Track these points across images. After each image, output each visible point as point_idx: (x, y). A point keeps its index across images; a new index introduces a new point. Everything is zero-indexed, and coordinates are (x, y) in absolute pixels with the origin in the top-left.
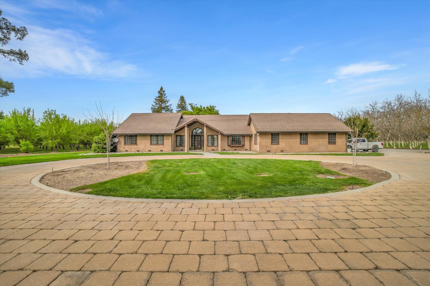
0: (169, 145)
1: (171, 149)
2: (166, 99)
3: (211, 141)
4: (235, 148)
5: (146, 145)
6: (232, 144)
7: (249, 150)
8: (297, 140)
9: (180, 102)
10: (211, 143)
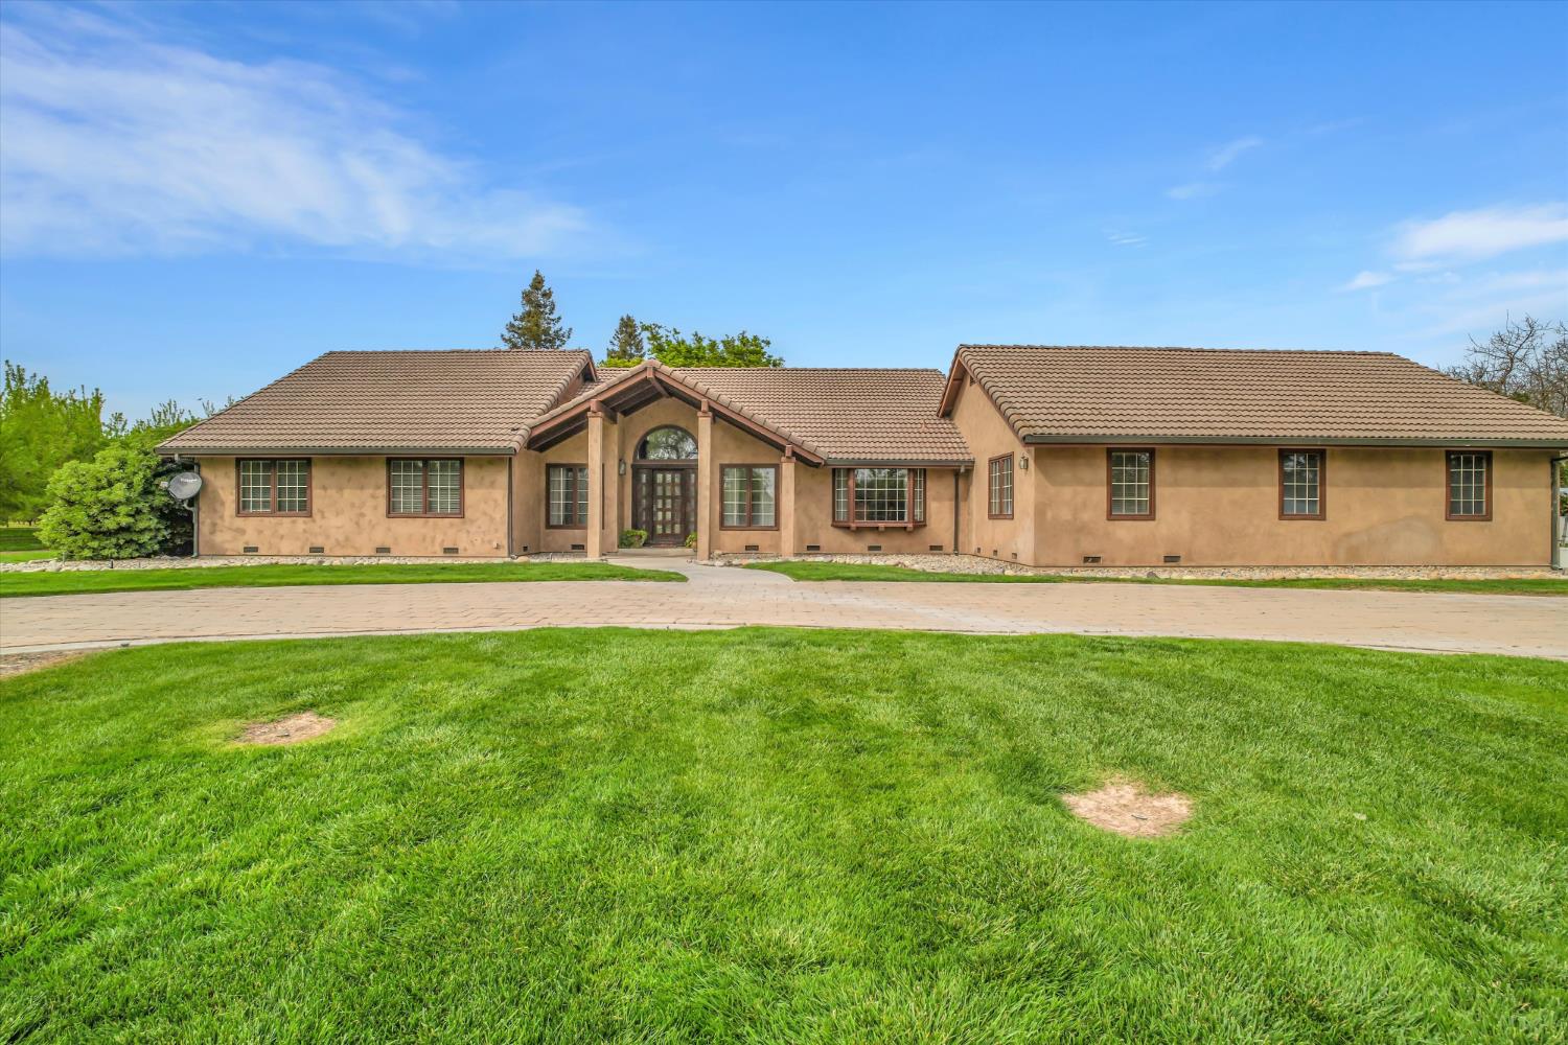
0: (492, 519)
1: (505, 543)
2: (558, 326)
3: (741, 496)
4: (870, 539)
5: (362, 515)
6: (859, 516)
7: (951, 549)
8: (1261, 491)
9: (616, 342)
10: (741, 508)
